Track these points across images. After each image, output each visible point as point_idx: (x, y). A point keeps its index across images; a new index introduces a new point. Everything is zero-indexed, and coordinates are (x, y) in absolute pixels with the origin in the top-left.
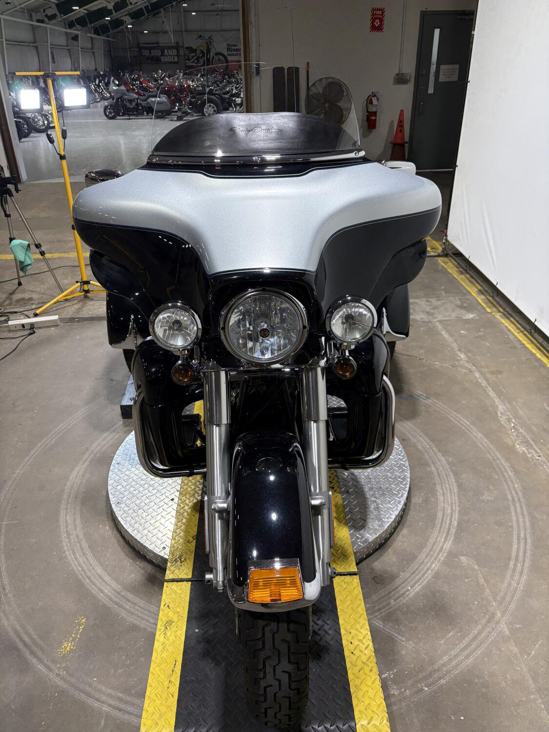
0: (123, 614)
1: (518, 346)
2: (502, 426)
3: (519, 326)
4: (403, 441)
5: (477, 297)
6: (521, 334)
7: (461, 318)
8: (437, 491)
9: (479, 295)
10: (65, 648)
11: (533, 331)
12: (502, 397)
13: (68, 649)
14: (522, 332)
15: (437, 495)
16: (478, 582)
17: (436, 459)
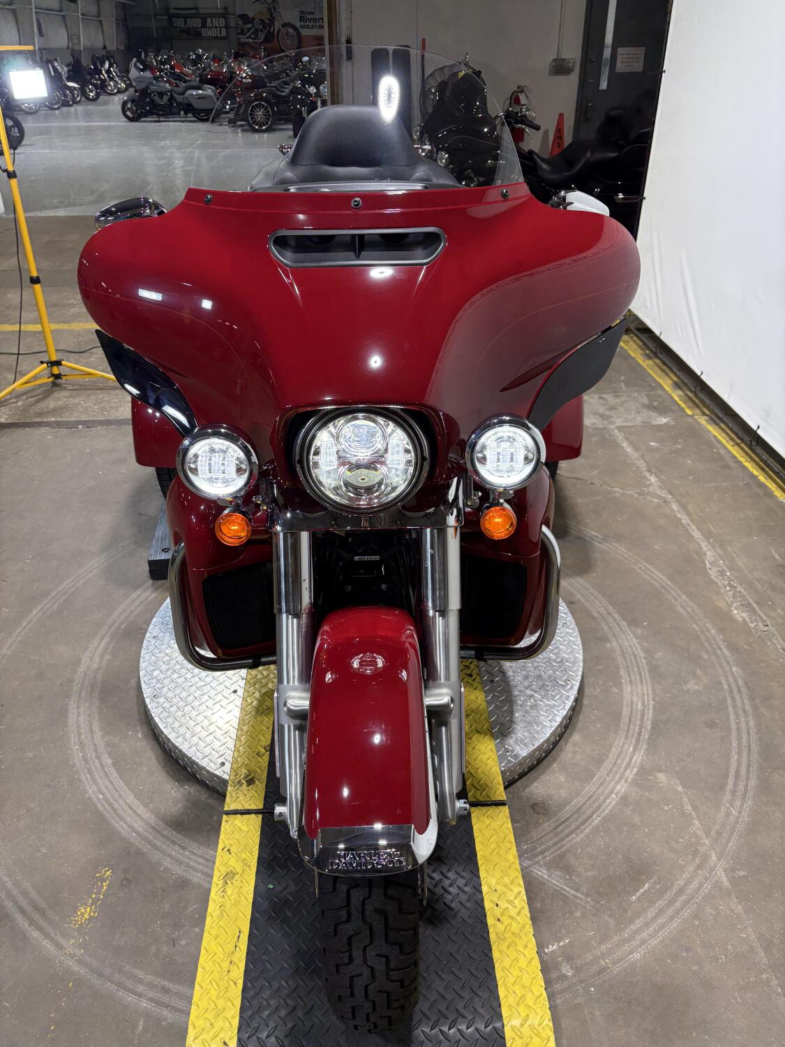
0: (167, 863)
1: (733, 465)
2: (711, 582)
3: (733, 436)
4: (570, 604)
5: (672, 392)
6: (736, 447)
7: (649, 423)
8: (621, 677)
9: (675, 389)
10: (82, 915)
11: (754, 443)
12: (711, 540)
13: (86, 916)
14: (738, 445)
15: (621, 683)
16: (682, 810)
17: (619, 630)
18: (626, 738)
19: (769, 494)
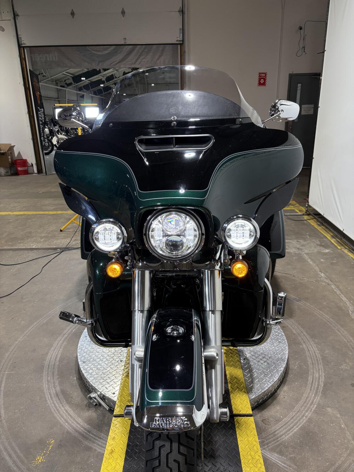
2: (353, 320)
5: (331, 239)
7: (320, 252)
8: (308, 361)
12: (352, 301)
13: (40, 461)
15: (308, 364)
16: (340, 426)
17: (306, 340)
18: (310, 390)
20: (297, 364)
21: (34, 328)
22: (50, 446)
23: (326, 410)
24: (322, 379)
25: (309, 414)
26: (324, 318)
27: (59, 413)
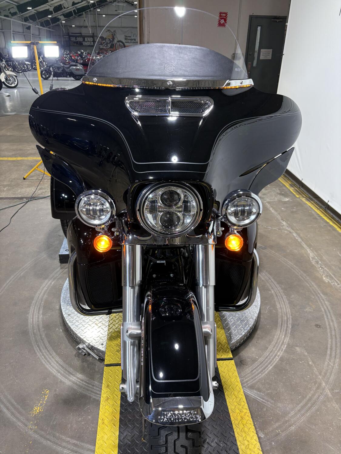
1: (318, 217)
2: (313, 266)
3: (317, 206)
5: (290, 188)
7: (281, 200)
8: (276, 306)
10: (36, 410)
11: (327, 208)
12: (311, 248)
14: (319, 209)
15: (277, 308)
16: (308, 363)
17: (274, 286)
18: (281, 332)
19: (334, 230)
20: (268, 308)
21: (11, 282)
22: (46, 396)
23: (295, 349)
24: (290, 322)
25: (281, 354)
26: (288, 265)
27: (50, 364)
